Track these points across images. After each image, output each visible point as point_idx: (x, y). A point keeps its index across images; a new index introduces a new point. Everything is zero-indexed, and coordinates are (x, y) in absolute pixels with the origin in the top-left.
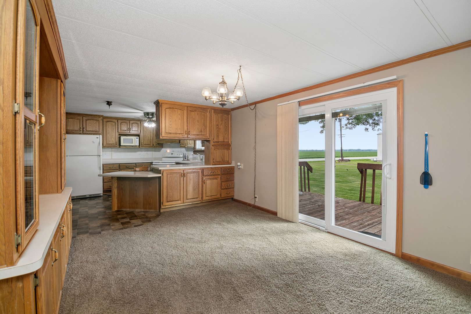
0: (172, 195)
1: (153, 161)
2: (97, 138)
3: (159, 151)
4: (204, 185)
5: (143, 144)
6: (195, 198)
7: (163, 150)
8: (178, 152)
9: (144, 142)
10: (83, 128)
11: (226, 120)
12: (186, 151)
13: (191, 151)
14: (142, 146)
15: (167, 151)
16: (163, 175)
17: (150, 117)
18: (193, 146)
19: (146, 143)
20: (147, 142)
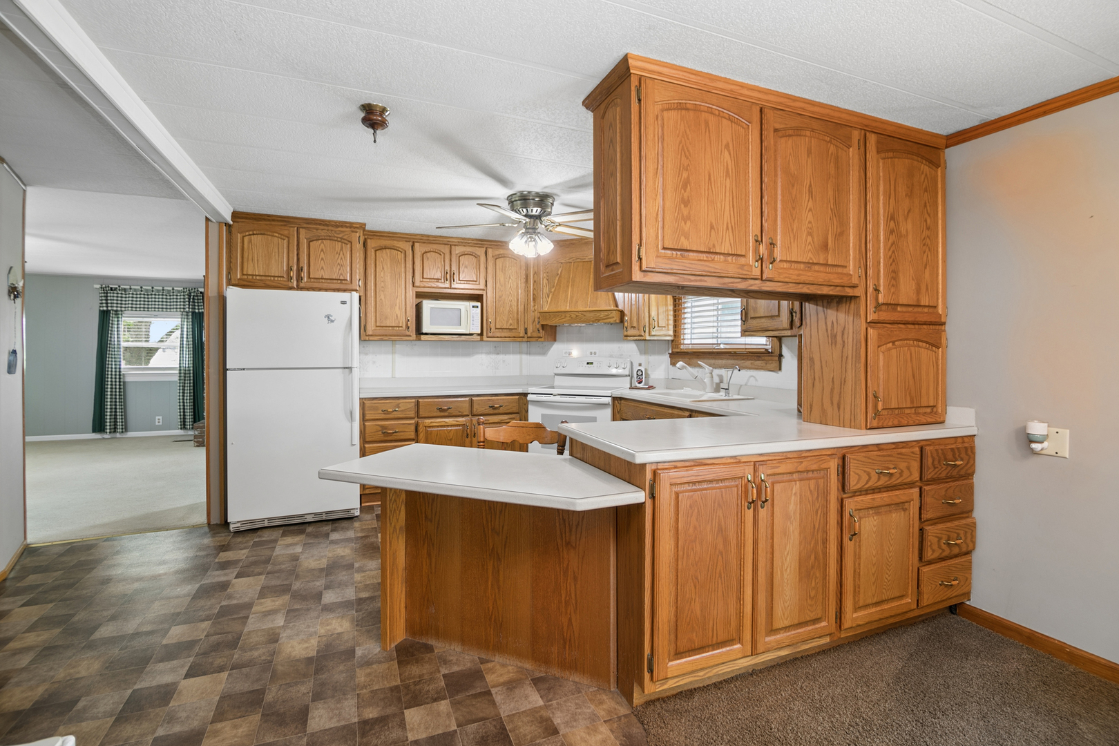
0: (698, 612)
1: (531, 390)
2: (343, 303)
3: (544, 353)
4: (849, 546)
5: (493, 329)
6: (805, 623)
7: (557, 348)
8: (611, 356)
9: (498, 320)
10: (300, 270)
11: (926, 190)
12: (641, 353)
13: (660, 353)
14: (490, 335)
15: (570, 354)
16: (653, 496)
17: (534, 213)
18: (671, 333)
19: (505, 323)
20: (507, 322)
